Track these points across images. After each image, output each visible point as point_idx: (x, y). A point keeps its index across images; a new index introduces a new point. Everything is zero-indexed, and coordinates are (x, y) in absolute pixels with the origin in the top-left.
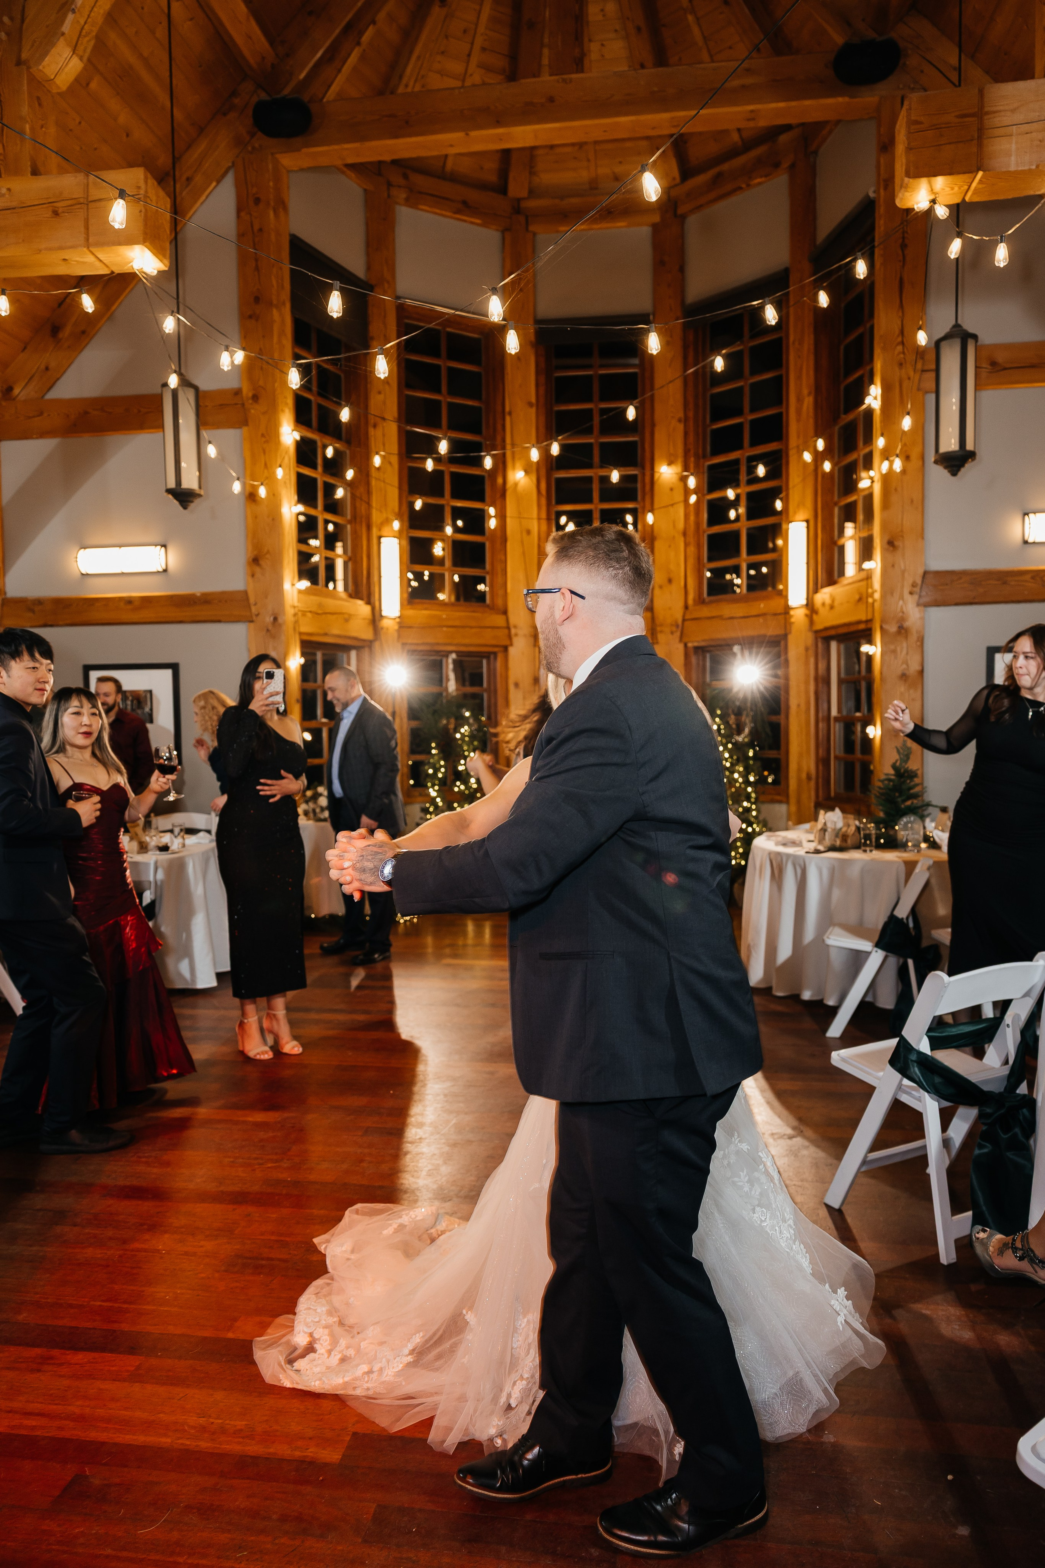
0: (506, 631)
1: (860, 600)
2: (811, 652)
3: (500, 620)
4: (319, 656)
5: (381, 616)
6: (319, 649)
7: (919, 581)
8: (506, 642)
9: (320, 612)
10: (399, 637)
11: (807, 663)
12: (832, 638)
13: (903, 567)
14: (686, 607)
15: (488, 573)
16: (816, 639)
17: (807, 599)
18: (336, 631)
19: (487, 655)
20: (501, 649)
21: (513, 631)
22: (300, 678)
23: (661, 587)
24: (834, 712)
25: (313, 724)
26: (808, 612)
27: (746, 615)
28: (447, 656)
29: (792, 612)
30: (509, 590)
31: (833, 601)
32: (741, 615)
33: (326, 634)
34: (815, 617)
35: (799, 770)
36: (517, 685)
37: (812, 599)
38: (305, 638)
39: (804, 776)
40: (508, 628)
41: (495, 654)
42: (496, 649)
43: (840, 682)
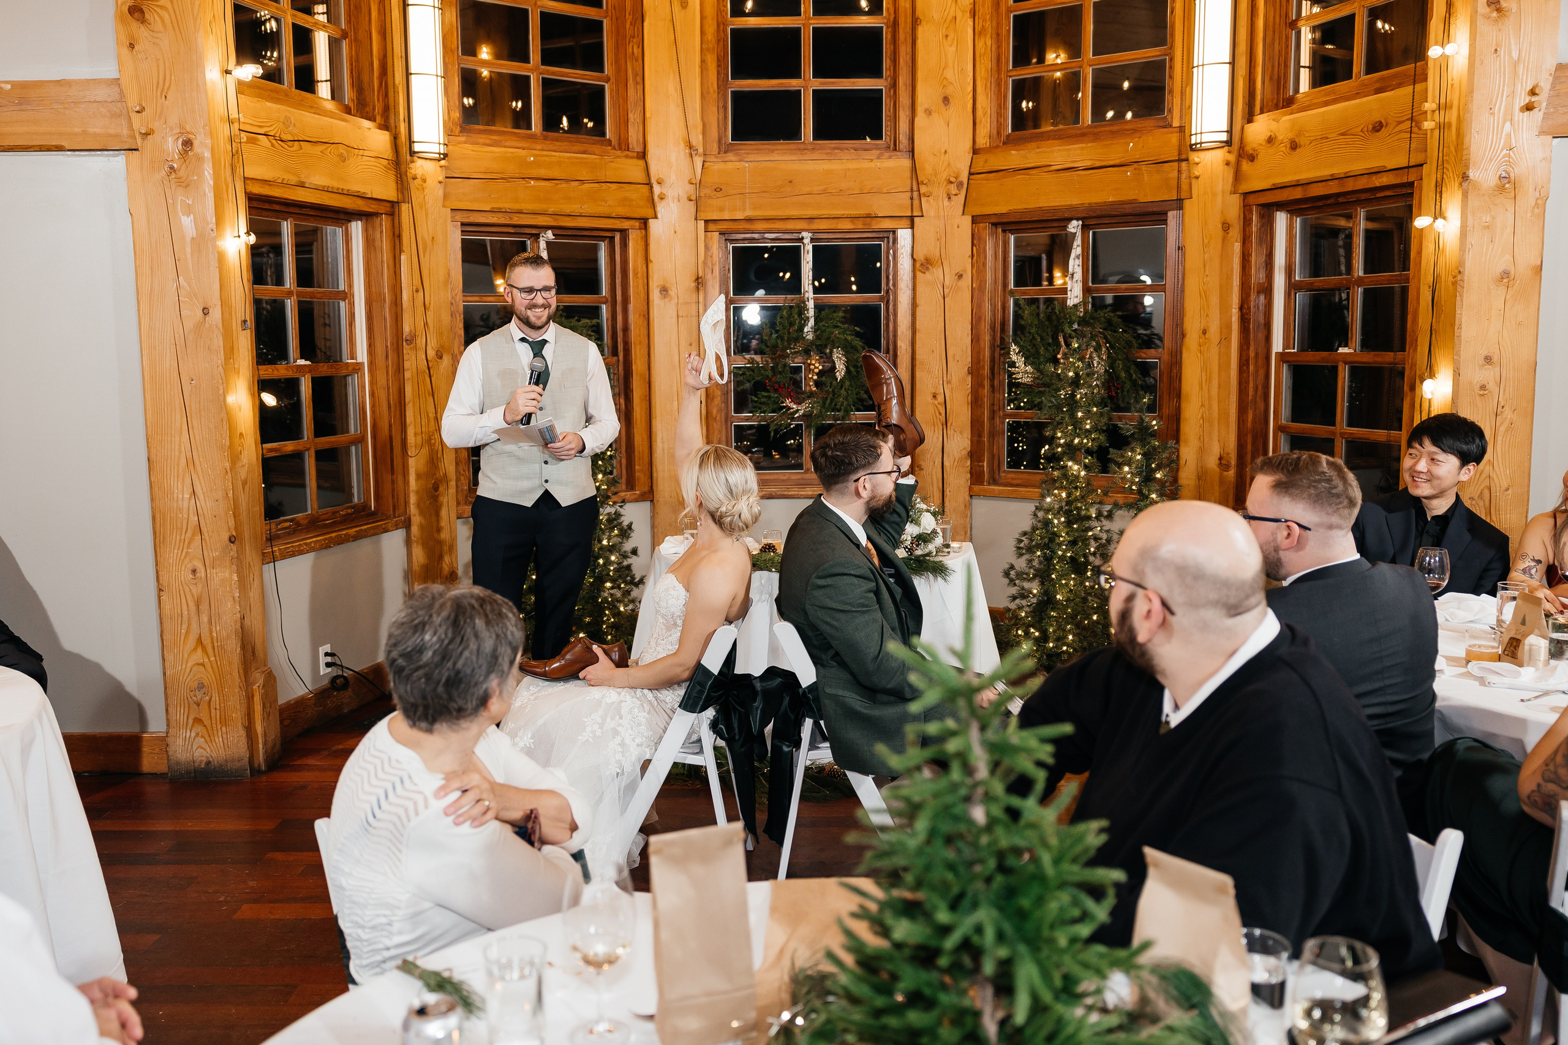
0: (645, 189)
1: (1378, 127)
2: (1235, 233)
3: (632, 170)
4: (287, 228)
5: (412, 153)
6: (285, 216)
7: (1545, 86)
8: (646, 212)
9: (284, 137)
10: (446, 196)
11: (1225, 254)
12: (1280, 206)
13: (1515, 55)
14: (975, 151)
15: (608, 80)
16: (1246, 208)
17: (1230, 132)
18: (319, 179)
19: (607, 235)
20: (637, 224)
21: (657, 189)
22: (247, 275)
23: (928, 112)
24: (1277, 345)
25: (279, 371)
26: (1232, 158)
27: (1098, 164)
28: (537, 236)
29: (1195, 157)
30: (648, 115)
31: (1300, 133)
32: (1088, 164)
33: (302, 185)
34: (1245, 165)
35: (1202, 451)
36: (664, 290)
37: (1243, 128)
38: (257, 189)
39: (1212, 462)
40: (649, 184)
41: (624, 232)
42: (626, 225)
43: (1292, 287)
